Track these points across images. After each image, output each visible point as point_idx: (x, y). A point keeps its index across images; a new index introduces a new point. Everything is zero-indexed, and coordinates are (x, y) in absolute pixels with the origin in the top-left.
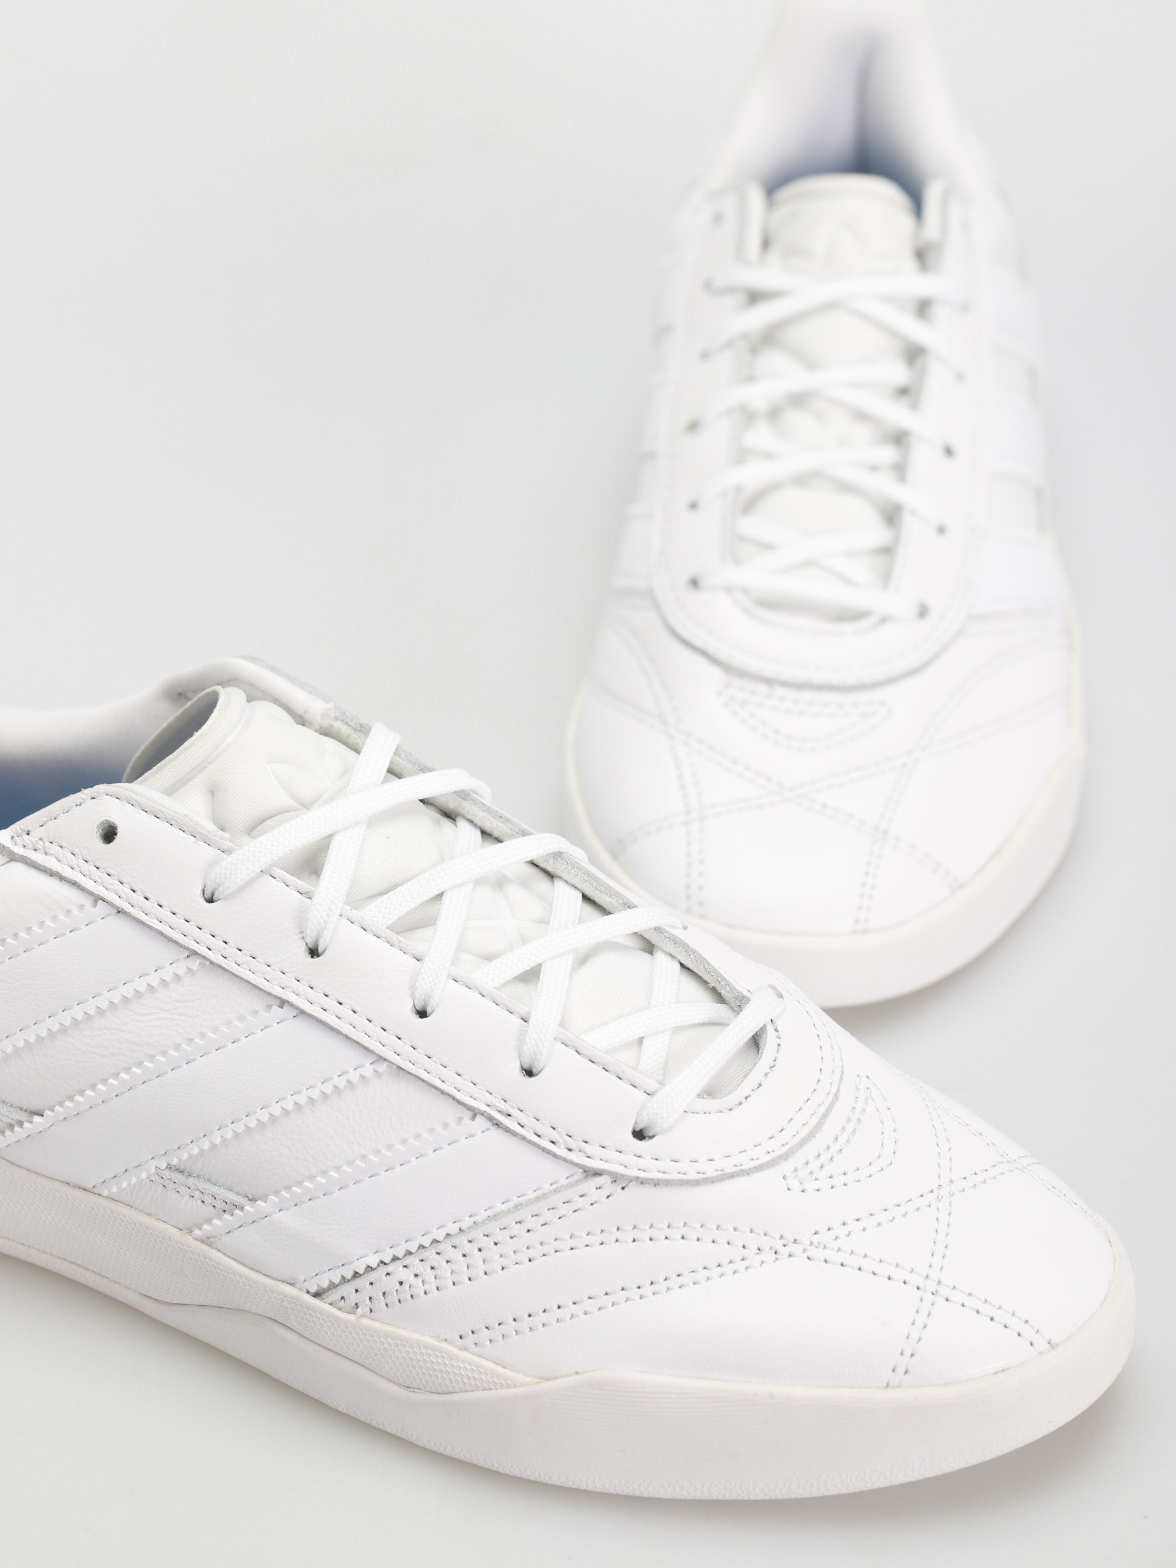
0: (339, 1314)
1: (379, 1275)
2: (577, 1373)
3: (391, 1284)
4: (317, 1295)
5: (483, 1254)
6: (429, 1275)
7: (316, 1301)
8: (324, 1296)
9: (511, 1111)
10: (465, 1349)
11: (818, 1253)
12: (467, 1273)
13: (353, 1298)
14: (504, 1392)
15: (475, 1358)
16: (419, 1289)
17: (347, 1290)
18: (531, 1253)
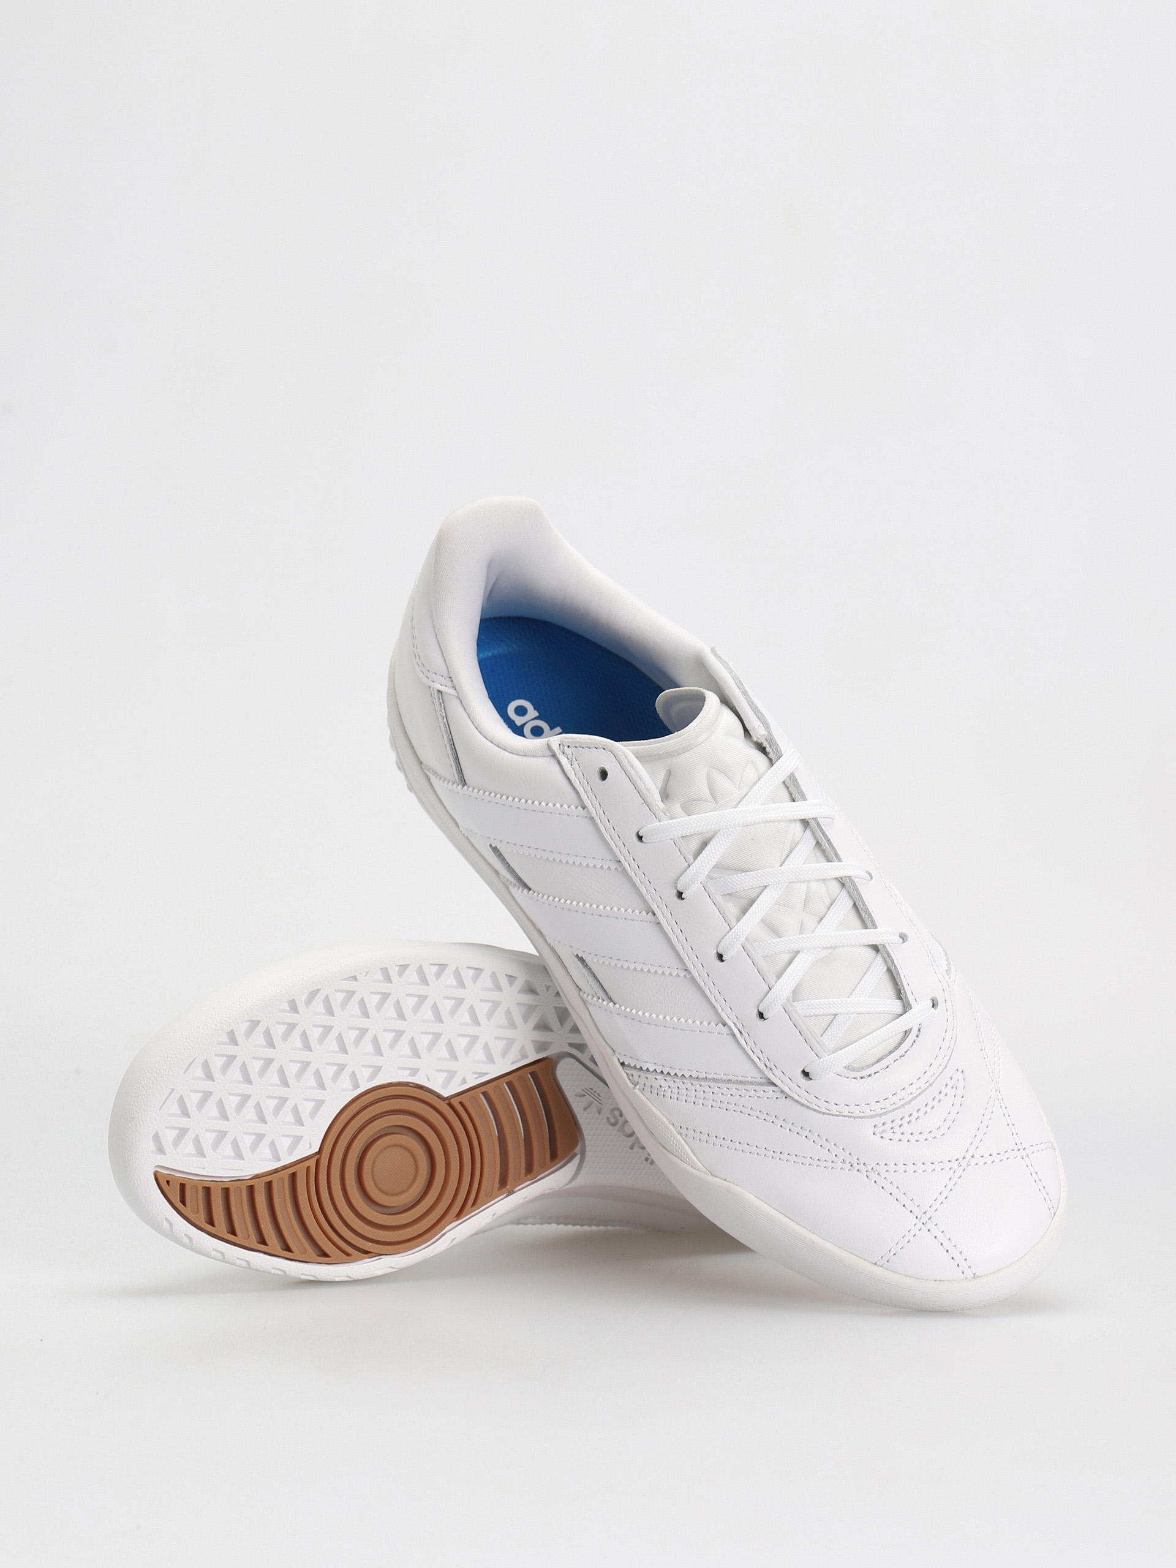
0: (628, 1081)
1: (651, 1076)
2: (725, 1180)
3: (656, 1084)
4: (622, 1064)
5: (705, 1095)
6: (675, 1090)
7: (620, 1068)
8: (626, 1068)
9: (743, 1032)
10: (681, 1134)
11: (874, 1176)
12: (693, 1100)
13: (636, 1078)
14: (689, 1168)
15: (683, 1142)
16: (668, 1095)
17: (636, 1073)
18: (729, 1107)
